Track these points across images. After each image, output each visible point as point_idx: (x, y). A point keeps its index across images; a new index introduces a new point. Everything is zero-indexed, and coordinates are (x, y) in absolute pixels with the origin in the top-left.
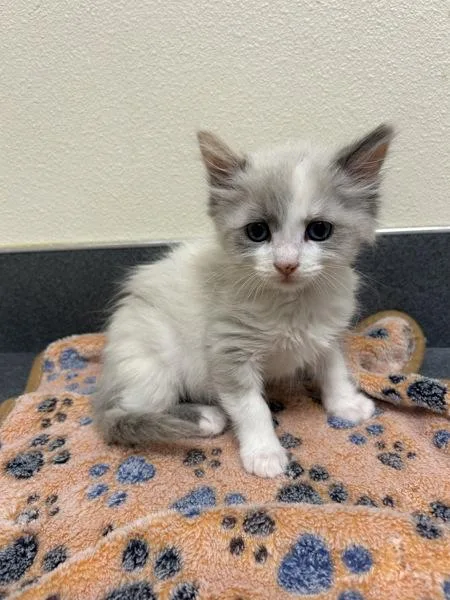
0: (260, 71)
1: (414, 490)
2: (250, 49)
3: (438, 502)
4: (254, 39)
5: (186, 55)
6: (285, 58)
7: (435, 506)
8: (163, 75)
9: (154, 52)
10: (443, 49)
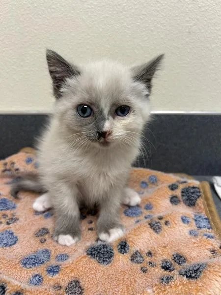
0: (93, 21)
1: (165, 247)
2: (89, 8)
3: (177, 254)
4: (91, 3)
5: (54, 9)
6: (107, 15)
7: (175, 256)
8: (40, 18)
9: (36, 5)
10: (190, 18)
